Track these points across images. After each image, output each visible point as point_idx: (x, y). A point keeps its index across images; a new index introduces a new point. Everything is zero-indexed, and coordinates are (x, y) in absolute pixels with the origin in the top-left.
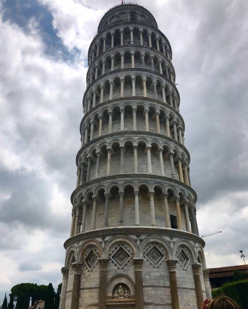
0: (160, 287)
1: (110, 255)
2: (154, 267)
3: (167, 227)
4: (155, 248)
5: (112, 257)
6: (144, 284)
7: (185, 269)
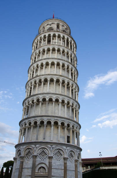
0: (60, 169)
1: (38, 153)
2: (57, 160)
3: (65, 142)
4: (59, 151)
5: (39, 155)
6: (52, 168)
7: (71, 161)
